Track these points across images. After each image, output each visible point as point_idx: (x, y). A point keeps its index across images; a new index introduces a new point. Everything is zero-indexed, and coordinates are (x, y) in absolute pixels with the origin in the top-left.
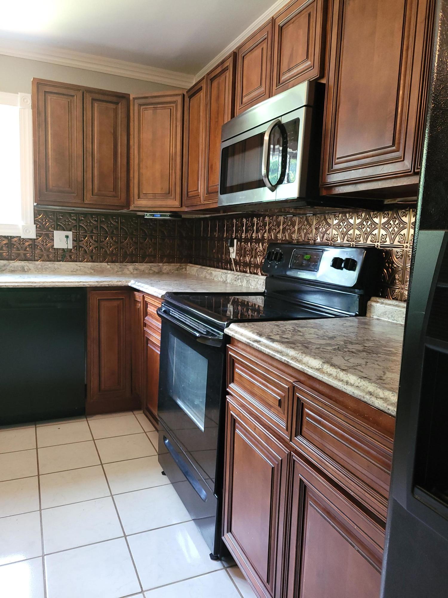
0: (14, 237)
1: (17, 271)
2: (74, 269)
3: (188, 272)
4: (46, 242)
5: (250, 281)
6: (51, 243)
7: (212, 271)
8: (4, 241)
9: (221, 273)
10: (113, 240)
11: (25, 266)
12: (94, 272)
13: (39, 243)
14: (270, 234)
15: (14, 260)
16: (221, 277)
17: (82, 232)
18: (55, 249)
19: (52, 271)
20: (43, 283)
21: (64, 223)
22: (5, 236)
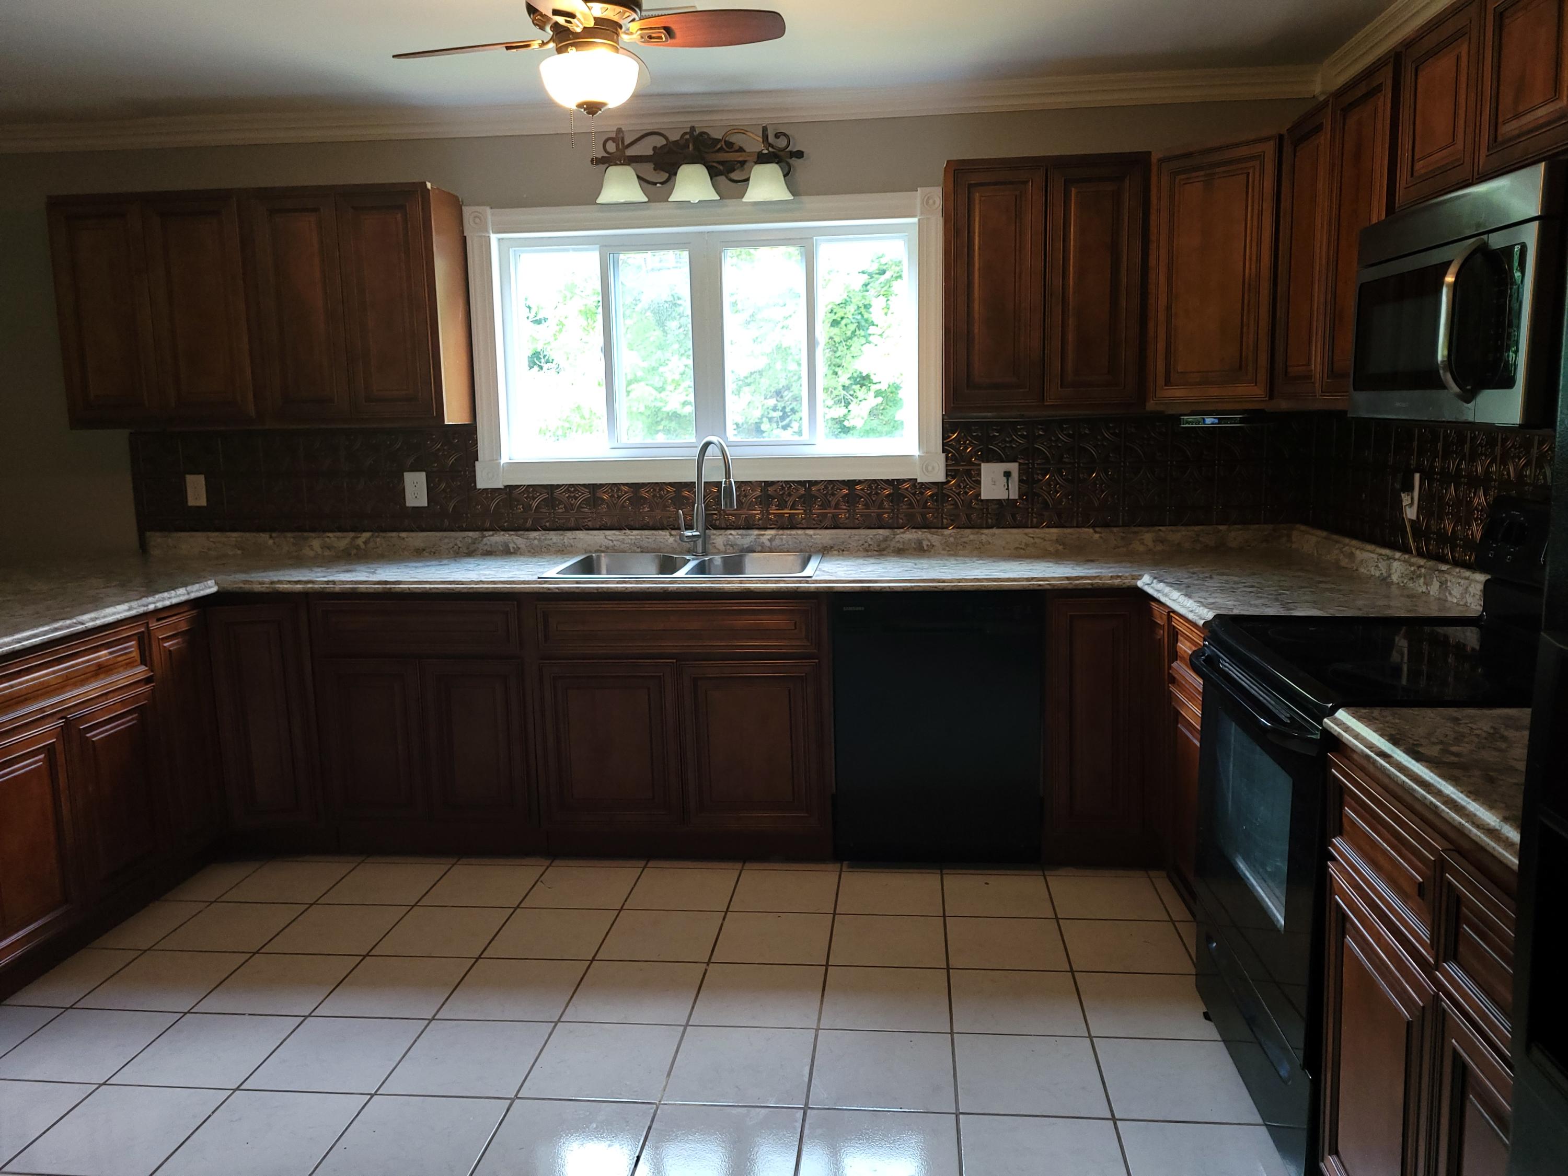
0: (904, 481)
1: (907, 550)
2: (1020, 544)
3: (1294, 546)
4: (965, 487)
5: (1449, 584)
6: (974, 489)
7: (1354, 550)
8: (885, 489)
9: (1375, 556)
10: (1107, 475)
11: (924, 539)
12: (1064, 549)
13: (952, 489)
14: (1505, 467)
15: (903, 528)
16: (1377, 566)
17: (1039, 461)
18: (982, 501)
19: (976, 548)
20: (959, 582)
21: (1003, 446)
22: (888, 480)
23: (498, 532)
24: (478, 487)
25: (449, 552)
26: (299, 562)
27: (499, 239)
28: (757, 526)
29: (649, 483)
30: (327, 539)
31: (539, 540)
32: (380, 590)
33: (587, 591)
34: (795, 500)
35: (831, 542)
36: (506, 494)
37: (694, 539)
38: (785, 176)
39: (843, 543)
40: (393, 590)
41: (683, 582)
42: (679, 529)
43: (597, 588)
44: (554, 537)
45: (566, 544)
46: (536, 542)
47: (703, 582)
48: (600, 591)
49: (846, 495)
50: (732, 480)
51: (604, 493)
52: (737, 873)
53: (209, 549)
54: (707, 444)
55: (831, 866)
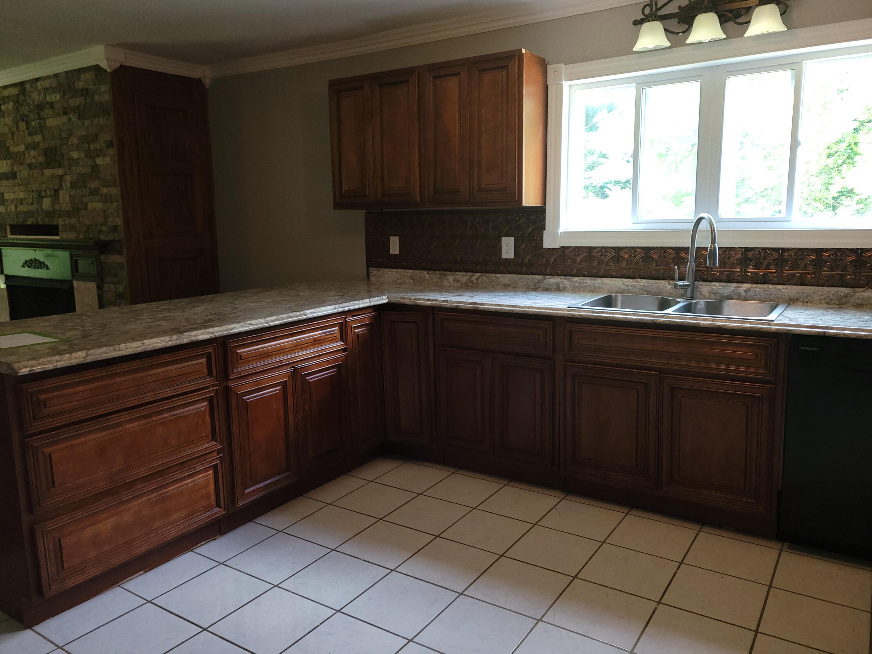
0: (868, 250)
1: (866, 305)
8: (850, 256)
15: (863, 287)
22: (853, 249)
23: (554, 277)
24: (544, 247)
25: (524, 287)
26: (440, 288)
27: (570, 86)
28: (735, 281)
29: (657, 247)
30: (457, 276)
31: (579, 283)
32: (471, 308)
33: (599, 318)
34: (769, 263)
35: (797, 296)
36: (561, 252)
37: (685, 288)
38: (781, 15)
39: (808, 296)
40: (479, 309)
41: (668, 317)
42: (674, 280)
43: (606, 317)
44: (588, 281)
45: (597, 286)
46: (577, 284)
47: (686, 319)
48: (607, 319)
49: (813, 260)
50: (716, 245)
51: (625, 253)
52: (696, 532)
53: (398, 279)
54: (700, 219)
55: (773, 544)
